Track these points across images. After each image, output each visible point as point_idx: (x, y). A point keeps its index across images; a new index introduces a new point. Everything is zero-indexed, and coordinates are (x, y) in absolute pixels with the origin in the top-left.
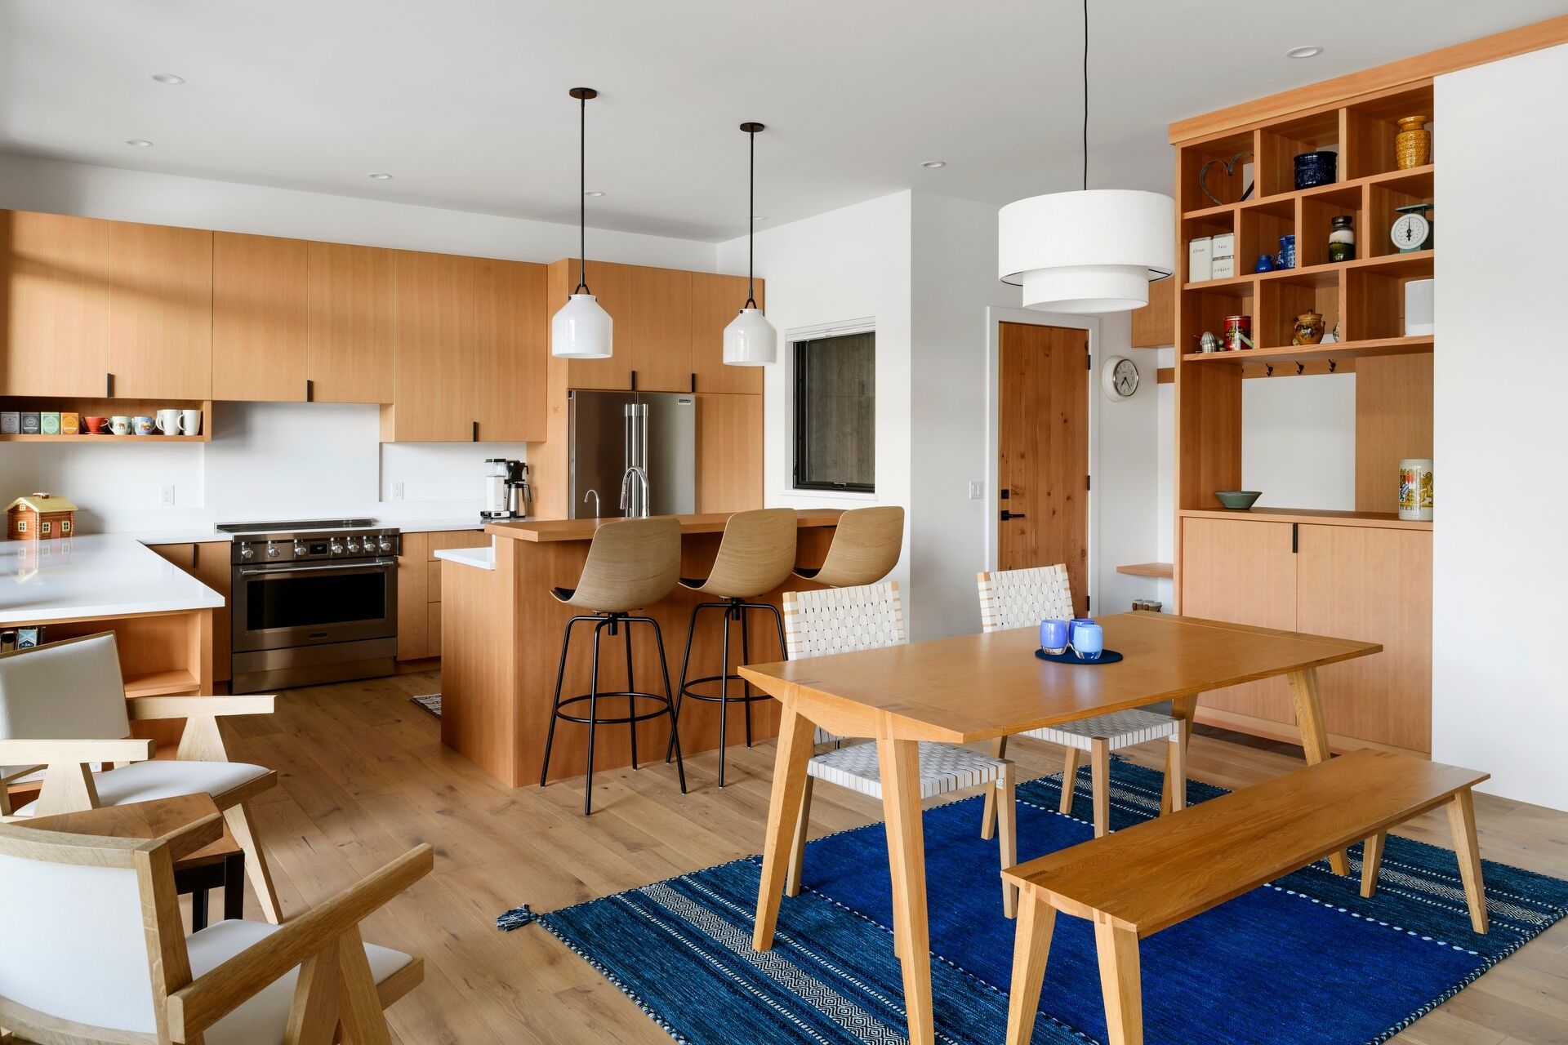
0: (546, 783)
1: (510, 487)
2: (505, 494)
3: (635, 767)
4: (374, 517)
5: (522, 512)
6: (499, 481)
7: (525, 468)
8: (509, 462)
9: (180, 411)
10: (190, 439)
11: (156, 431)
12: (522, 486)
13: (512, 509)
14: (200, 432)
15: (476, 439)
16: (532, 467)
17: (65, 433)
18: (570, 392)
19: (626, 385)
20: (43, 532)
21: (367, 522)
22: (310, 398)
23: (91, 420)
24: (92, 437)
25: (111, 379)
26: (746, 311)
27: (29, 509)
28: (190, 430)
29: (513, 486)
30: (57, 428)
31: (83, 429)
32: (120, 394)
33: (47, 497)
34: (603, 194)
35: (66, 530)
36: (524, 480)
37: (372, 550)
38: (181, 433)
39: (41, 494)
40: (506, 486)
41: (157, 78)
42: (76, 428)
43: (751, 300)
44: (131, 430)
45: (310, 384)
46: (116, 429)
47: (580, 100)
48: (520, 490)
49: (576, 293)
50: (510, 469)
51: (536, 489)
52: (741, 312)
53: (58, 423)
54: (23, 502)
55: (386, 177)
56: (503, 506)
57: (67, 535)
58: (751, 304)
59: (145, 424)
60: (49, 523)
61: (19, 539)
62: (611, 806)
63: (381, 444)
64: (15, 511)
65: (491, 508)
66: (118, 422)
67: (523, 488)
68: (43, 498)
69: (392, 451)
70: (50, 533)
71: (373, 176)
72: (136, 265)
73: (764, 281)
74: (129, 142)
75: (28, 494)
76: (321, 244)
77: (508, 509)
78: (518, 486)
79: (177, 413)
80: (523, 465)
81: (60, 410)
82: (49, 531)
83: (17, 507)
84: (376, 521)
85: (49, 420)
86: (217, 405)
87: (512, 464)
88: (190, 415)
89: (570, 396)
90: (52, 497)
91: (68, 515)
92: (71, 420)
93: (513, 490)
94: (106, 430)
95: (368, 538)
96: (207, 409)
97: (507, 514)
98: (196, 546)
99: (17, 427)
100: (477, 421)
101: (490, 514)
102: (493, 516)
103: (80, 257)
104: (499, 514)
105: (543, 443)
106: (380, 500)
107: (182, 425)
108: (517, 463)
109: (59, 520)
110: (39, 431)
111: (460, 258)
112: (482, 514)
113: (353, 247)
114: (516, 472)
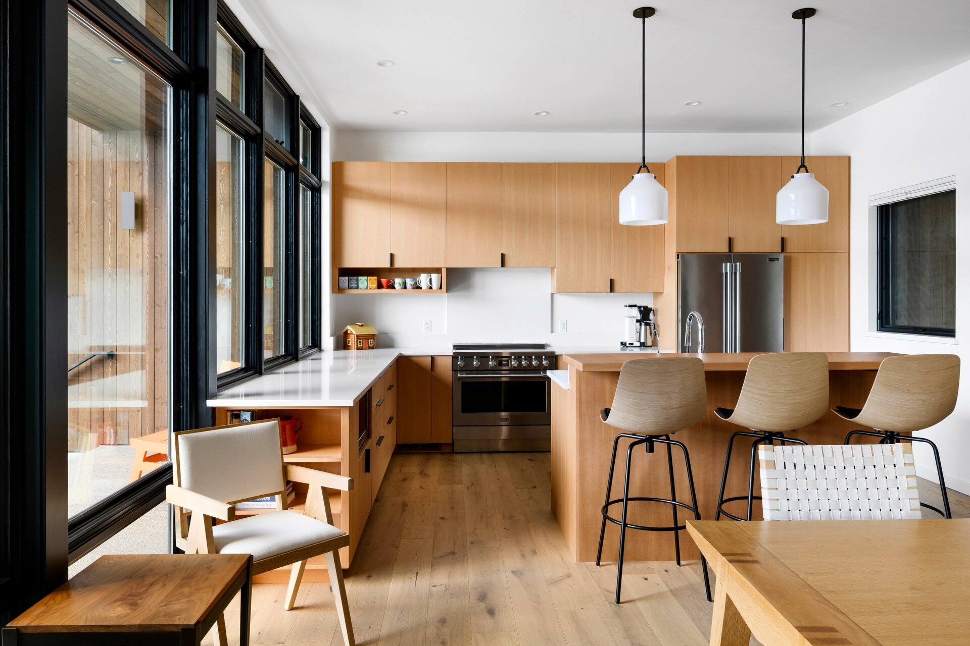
0: (601, 563)
1: (641, 325)
2: (637, 329)
3: (679, 563)
4: (547, 343)
5: (649, 343)
6: (632, 320)
7: (652, 312)
8: (640, 307)
9: (430, 275)
10: (435, 292)
11: (417, 287)
12: (649, 324)
13: (642, 341)
14: (441, 288)
15: (612, 290)
16: (657, 310)
17: (370, 289)
18: (678, 255)
19: (724, 249)
20: (358, 346)
21: (542, 346)
22: (503, 264)
23: (384, 281)
24: (384, 291)
25: (392, 256)
26: (797, 176)
27: (352, 333)
28: (435, 286)
29: (643, 324)
30: (366, 286)
31: (380, 286)
32: (398, 264)
33: (362, 326)
34: (700, 103)
35: (372, 345)
36: (651, 320)
37: (537, 366)
38: (431, 288)
39: (359, 324)
40: (638, 324)
41: (380, 64)
42: (375, 285)
43: (803, 166)
44: (405, 287)
45: (503, 256)
46: (397, 286)
47: (642, 19)
48: (648, 327)
49: (638, 173)
50: (641, 312)
51: (659, 326)
52: (793, 177)
53: (366, 283)
54: (350, 328)
55: (545, 114)
56: (635, 338)
57: (372, 348)
58: (803, 169)
59: (411, 283)
60: (362, 341)
61: (348, 349)
62: (640, 599)
63: (552, 295)
64: (346, 333)
65: (627, 340)
66: (398, 281)
67: (650, 326)
68: (360, 326)
69: (558, 298)
70: (362, 346)
71: (536, 114)
72: (406, 188)
73: (849, 158)
74: (395, 113)
75: (352, 323)
76: (509, 164)
77: (639, 341)
78: (646, 324)
79: (428, 276)
80: (650, 309)
81: (368, 275)
82: (362, 345)
83: (347, 331)
84: (549, 346)
85: (363, 280)
86: (449, 270)
87: (642, 309)
88: (435, 277)
89: (678, 258)
90: (366, 326)
91: (373, 336)
92: (373, 280)
93: (643, 327)
94: (392, 287)
95: (535, 357)
96: (444, 272)
97: (638, 344)
98: (433, 358)
99: (346, 285)
100: (612, 278)
101: (625, 343)
102: (628, 345)
103: (376, 186)
104: (632, 344)
105: (662, 293)
106: (552, 332)
107: (431, 283)
108: (646, 308)
109: (367, 339)
110: (357, 288)
111: (600, 165)
112: (622, 343)
113: (529, 165)
114: (645, 313)
